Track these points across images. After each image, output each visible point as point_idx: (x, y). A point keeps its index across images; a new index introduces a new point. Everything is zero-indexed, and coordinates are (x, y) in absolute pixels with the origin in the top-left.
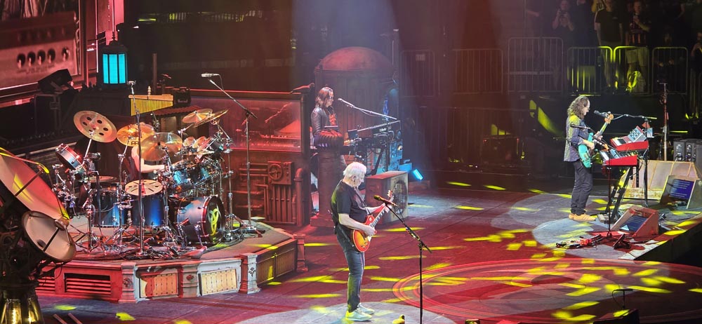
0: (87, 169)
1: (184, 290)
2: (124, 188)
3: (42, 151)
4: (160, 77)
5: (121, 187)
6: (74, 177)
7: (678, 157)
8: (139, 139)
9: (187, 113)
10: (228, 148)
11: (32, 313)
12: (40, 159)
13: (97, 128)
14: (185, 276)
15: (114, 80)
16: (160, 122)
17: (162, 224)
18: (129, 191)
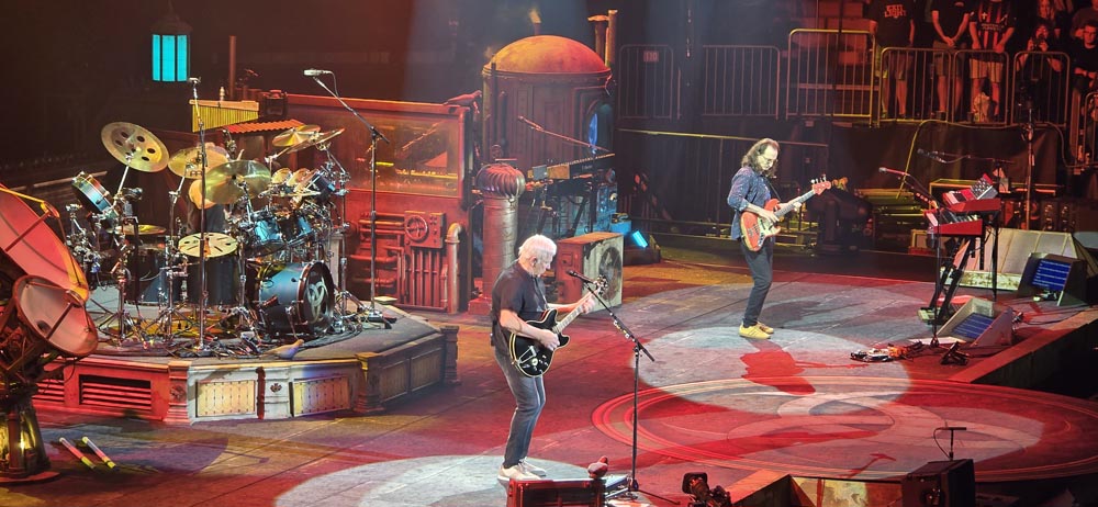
0: (120, 213)
1: (266, 407)
2: (176, 245)
3: (52, 182)
4: (240, 73)
5: (172, 243)
6: (99, 225)
7: (1047, 224)
8: (203, 169)
9: (281, 131)
10: (343, 187)
11: (26, 435)
12: (50, 195)
13: (138, 149)
14: (268, 386)
15: (169, 76)
16: (237, 143)
17: (234, 303)
18: (183, 251)
